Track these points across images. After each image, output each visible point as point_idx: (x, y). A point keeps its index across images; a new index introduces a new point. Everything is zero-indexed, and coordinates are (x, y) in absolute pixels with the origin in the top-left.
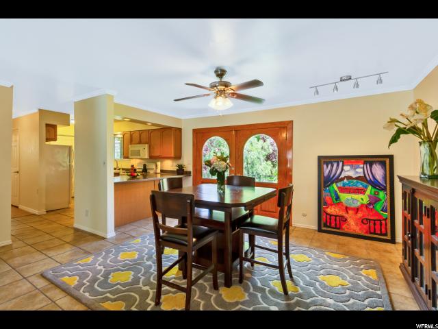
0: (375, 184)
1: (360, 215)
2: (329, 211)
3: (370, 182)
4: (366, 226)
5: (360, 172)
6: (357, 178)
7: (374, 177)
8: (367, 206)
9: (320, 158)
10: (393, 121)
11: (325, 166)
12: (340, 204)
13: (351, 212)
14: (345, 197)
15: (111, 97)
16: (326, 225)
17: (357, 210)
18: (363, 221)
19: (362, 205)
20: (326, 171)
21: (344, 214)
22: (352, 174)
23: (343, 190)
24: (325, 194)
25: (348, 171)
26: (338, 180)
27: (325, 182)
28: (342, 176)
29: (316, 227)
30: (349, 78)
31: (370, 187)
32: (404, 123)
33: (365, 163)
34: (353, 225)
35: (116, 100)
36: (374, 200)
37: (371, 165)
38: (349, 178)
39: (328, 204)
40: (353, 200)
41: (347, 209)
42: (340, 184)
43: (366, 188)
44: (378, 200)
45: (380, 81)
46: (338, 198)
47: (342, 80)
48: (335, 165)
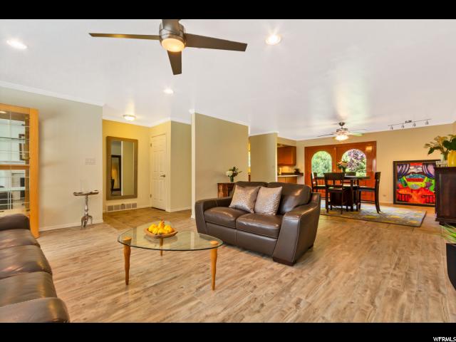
0: (429, 176)
1: (420, 193)
2: (400, 192)
3: (426, 175)
4: (424, 199)
5: (420, 169)
6: (419, 173)
7: (429, 172)
8: (424, 188)
9: (394, 162)
10: (427, 145)
11: (398, 167)
12: (407, 188)
13: (414, 192)
14: (410, 184)
15: (276, 134)
16: (398, 200)
17: (418, 191)
18: (422, 197)
19: (422, 188)
20: (399, 169)
21: (410, 193)
22: (415, 171)
23: (409, 180)
24: (398, 183)
25: (412, 169)
26: (406, 174)
27: (397, 176)
28: (409, 172)
29: (392, 202)
30: (410, 121)
31: (426, 178)
32: (433, 145)
33: (424, 164)
34: (415, 199)
35: (279, 136)
36: (428, 185)
37: (427, 165)
38: (413, 173)
39: (399, 188)
40: (416, 185)
41: (412, 191)
42: (408, 177)
43: (424, 178)
44: (431, 185)
45: (427, 123)
46: (406, 184)
47: (406, 122)
48: (404, 166)
